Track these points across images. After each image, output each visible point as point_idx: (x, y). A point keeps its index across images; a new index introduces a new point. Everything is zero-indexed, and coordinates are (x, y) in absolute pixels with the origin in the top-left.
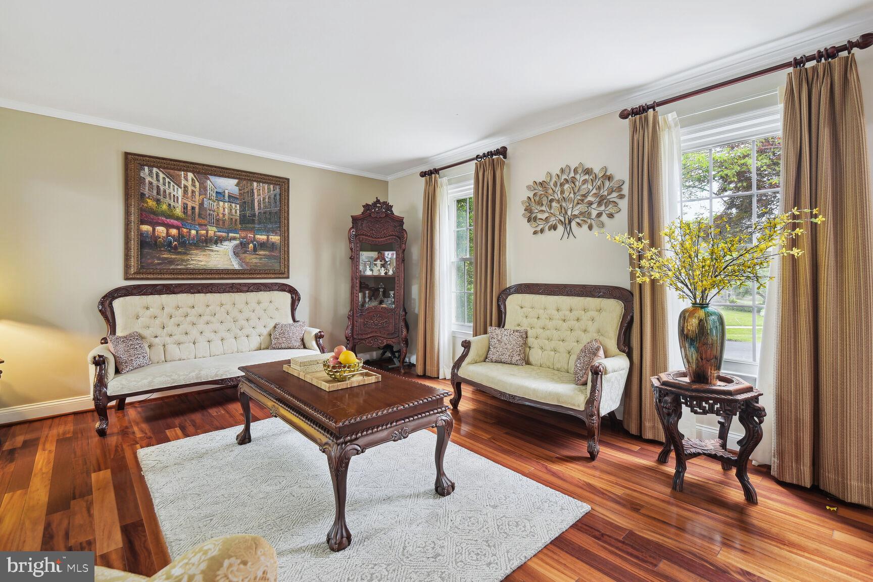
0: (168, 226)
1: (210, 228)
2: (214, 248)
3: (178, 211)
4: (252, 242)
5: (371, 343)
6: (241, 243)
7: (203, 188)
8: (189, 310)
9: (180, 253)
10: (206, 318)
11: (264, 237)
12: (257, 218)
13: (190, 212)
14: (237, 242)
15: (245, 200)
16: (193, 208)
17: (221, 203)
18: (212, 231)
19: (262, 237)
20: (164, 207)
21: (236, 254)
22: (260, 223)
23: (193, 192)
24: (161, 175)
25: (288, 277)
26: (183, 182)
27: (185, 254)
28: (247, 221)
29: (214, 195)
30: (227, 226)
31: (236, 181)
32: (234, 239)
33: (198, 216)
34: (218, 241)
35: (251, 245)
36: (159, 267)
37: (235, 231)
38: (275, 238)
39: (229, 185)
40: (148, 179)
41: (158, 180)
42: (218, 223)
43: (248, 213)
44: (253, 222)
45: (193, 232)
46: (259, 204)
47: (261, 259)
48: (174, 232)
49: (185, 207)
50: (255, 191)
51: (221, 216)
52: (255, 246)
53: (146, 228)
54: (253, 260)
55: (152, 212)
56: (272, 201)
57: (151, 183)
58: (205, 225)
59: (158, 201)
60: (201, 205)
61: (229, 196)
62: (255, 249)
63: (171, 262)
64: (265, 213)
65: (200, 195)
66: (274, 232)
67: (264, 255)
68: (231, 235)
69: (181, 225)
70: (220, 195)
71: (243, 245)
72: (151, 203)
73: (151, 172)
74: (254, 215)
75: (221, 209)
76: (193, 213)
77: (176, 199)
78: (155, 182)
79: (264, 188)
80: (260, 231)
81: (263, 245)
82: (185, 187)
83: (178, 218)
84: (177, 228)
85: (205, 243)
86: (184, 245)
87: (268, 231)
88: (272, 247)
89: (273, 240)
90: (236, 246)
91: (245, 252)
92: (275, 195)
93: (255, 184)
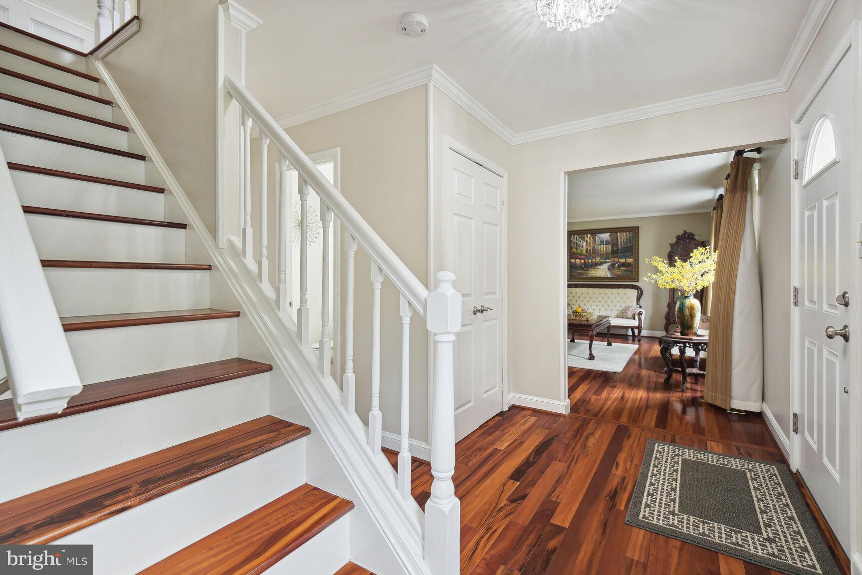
0: (580, 259)
1: (597, 258)
2: (599, 267)
3: (584, 252)
4: (617, 263)
6: (612, 264)
7: (594, 240)
8: (586, 295)
9: (585, 270)
10: (593, 299)
11: (624, 260)
12: (619, 251)
13: (589, 252)
14: (610, 264)
15: (613, 243)
16: (590, 250)
17: (602, 246)
18: (598, 259)
19: (623, 260)
20: (579, 251)
21: (609, 269)
22: (621, 253)
23: (590, 242)
24: (578, 238)
25: (638, 281)
26: (586, 239)
27: (587, 270)
28: (615, 253)
29: (599, 242)
30: (606, 256)
31: (609, 234)
32: (608, 262)
33: (593, 253)
34: (601, 264)
35: (617, 265)
36: (577, 276)
37: (609, 259)
38: (630, 260)
39: (606, 236)
40: (573, 240)
41: (577, 240)
42: (601, 255)
43: (615, 249)
44: (618, 253)
45: (590, 261)
46: (621, 242)
47: (622, 272)
48: (583, 261)
49: (587, 250)
50: (619, 237)
51: (602, 252)
52: (618, 265)
53: (573, 260)
54: (618, 272)
55: (575, 254)
56: (628, 241)
57: (574, 242)
58: (595, 257)
59: (577, 249)
60: (594, 248)
61: (606, 242)
62: (619, 267)
63: (582, 274)
64: (624, 248)
65: (593, 243)
66: (629, 257)
67: (624, 270)
68: (607, 260)
70: (602, 242)
71: (613, 265)
72: (574, 250)
73: (574, 237)
74: (618, 249)
75: (602, 248)
76: (590, 252)
77: (583, 247)
78: (576, 241)
79: (623, 235)
80: (621, 258)
81: (623, 265)
82: (587, 241)
83: (584, 255)
84: (584, 259)
85: (595, 265)
86: (587, 266)
87: (625, 257)
88: (629, 265)
89: (629, 261)
90: (609, 266)
91: (613, 269)
92: (630, 237)
93: (619, 233)
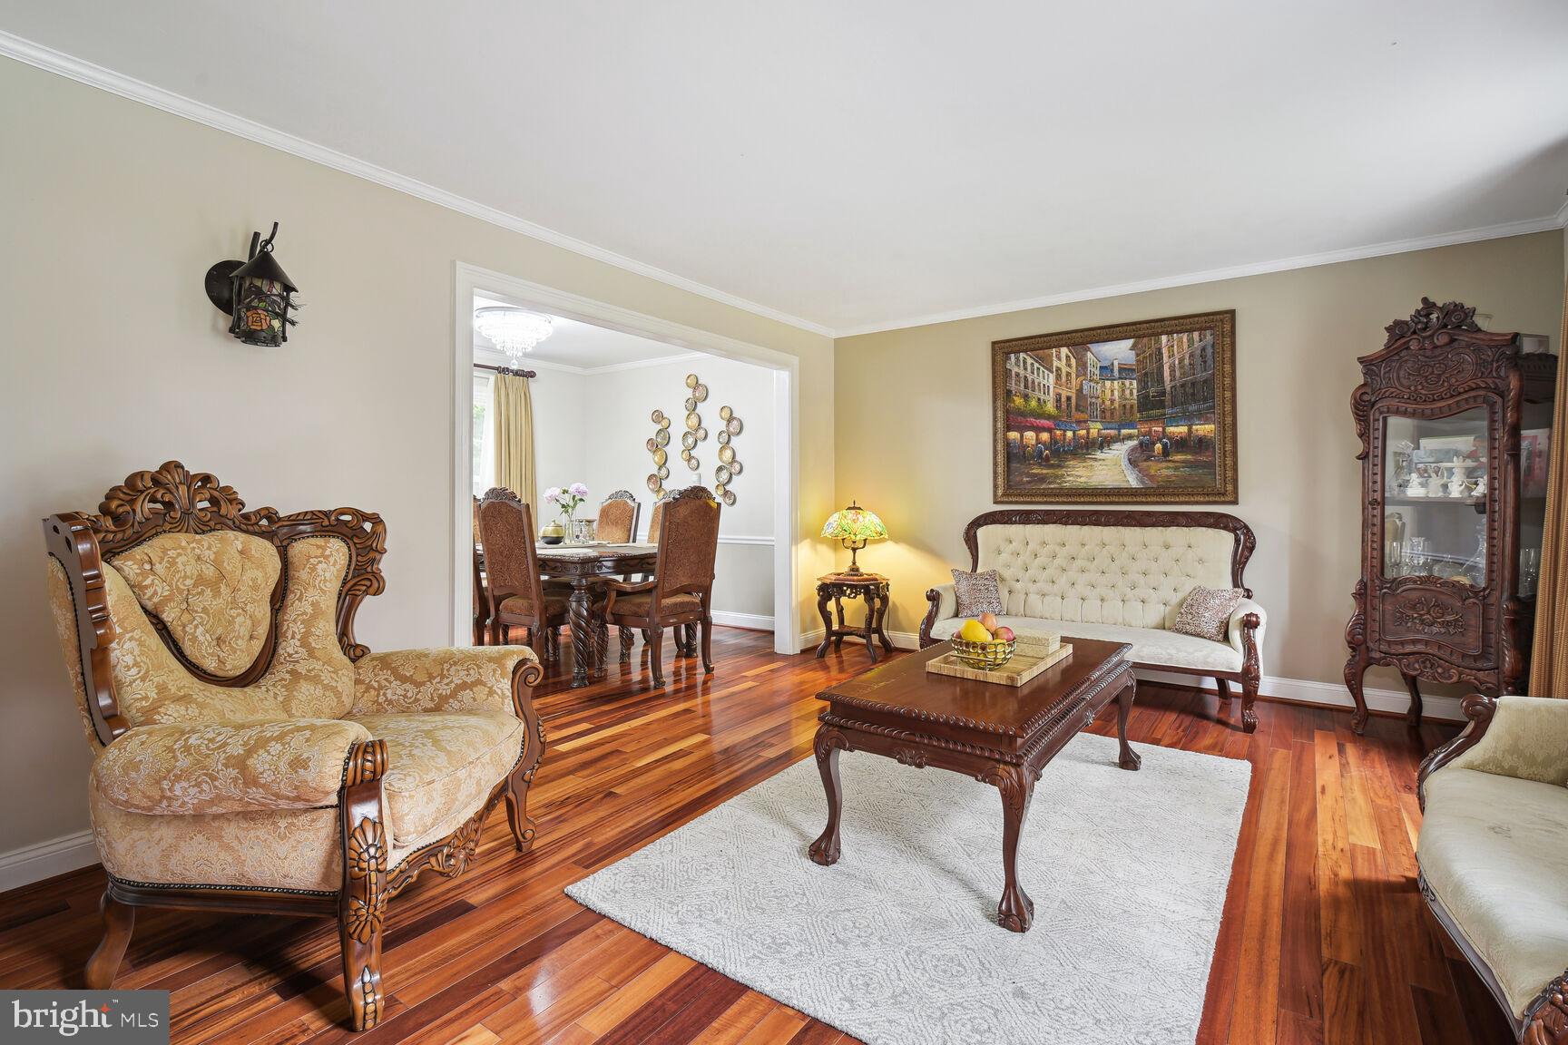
0: (1038, 429)
1: (1091, 425)
2: (1099, 455)
3: (1050, 407)
4: (1160, 440)
5: (1417, 670)
6: (1141, 444)
7: (1082, 365)
8: (1057, 549)
9: (1052, 466)
10: (1079, 563)
11: (1183, 429)
12: (1168, 397)
13: (1064, 406)
14: (1135, 442)
15: (1147, 371)
16: (1069, 399)
17: (1108, 383)
18: (1095, 429)
19: (1179, 430)
20: (1034, 403)
21: (1133, 462)
22: (1174, 405)
23: (1068, 374)
24: (1029, 361)
25: (1235, 502)
26: (1056, 363)
27: (1060, 466)
28: (1151, 404)
29: (1097, 372)
30: (1119, 418)
31: (1131, 342)
32: (1130, 437)
33: (1075, 409)
34: (1105, 443)
35: (1158, 446)
36: (1028, 486)
37: (1131, 425)
38: (1205, 429)
39: (1120, 351)
40: (1015, 370)
41: (1026, 369)
42: (1105, 415)
43: (1152, 391)
44: (1162, 405)
45: (1069, 434)
46: (1172, 371)
47: (1176, 469)
48: (1045, 436)
49: (1058, 400)
50: (1165, 351)
51: (1108, 403)
52: (1165, 446)
53: (1013, 435)
54: (1162, 470)
55: (1022, 414)
56: (1198, 360)
57: (1017, 375)
58: (1085, 422)
59: (1026, 397)
60: (1080, 391)
61: (1121, 370)
62: (1166, 452)
63: (1042, 479)
64: (1182, 386)
65: (1077, 376)
66: (1202, 416)
67: (1183, 462)
68: (1124, 432)
69: (1053, 426)
70: (1106, 371)
71: (1145, 448)
72: (1019, 401)
73: (1017, 359)
74: (1163, 393)
75: (1108, 393)
76: (1069, 405)
77: (1046, 389)
78: (1022, 372)
79: (1181, 341)
80: (1174, 420)
81: (1181, 444)
82: (1058, 369)
83: (1049, 417)
84: (1049, 430)
85: (1085, 448)
86: (1059, 454)
87: (1189, 418)
88: (1202, 444)
89: (1201, 433)
90: (1133, 450)
91: (1148, 459)
92: (1203, 349)
93: (1164, 338)
